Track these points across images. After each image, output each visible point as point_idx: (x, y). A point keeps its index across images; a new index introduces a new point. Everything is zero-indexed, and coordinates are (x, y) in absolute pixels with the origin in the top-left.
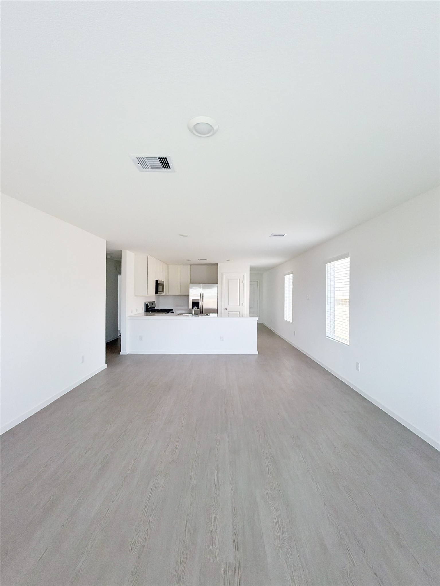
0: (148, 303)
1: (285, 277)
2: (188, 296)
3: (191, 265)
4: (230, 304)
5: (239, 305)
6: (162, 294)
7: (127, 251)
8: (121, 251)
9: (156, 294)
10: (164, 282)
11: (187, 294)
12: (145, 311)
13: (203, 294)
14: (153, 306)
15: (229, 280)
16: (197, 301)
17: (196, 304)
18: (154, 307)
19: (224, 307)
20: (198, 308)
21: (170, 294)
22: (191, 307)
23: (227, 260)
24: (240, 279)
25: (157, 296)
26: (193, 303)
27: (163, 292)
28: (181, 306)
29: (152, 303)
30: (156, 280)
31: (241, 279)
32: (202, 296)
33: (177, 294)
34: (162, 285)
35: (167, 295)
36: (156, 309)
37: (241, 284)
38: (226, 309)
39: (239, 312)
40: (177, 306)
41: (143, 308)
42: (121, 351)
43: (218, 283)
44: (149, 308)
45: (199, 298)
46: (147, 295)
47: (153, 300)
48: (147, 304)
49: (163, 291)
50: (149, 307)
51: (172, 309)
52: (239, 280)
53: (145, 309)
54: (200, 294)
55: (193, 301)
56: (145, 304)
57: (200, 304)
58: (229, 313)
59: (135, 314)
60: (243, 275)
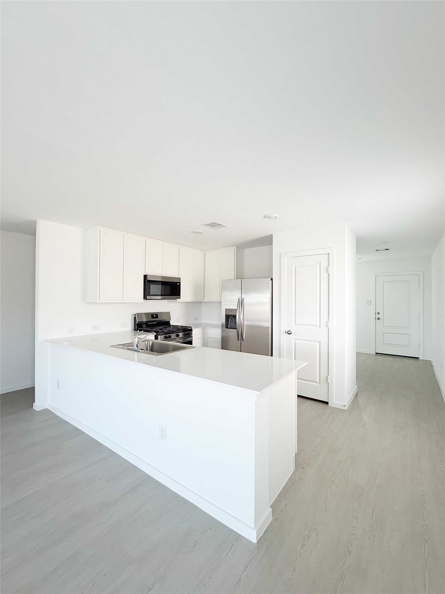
3: (237, 248)
4: (297, 322)
5: (318, 326)
8: (36, 221)
9: (144, 299)
12: (134, 328)
13: (243, 300)
15: (295, 268)
16: (234, 313)
19: (285, 329)
24: (320, 264)
26: (226, 316)
29: (155, 315)
30: (144, 275)
31: (324, 265)
32: (241, 303)
37: (324, 276)
38: (289, 334)
39: (320, 342)
42: (34, 402)
43: (272, 277)
45: (236, 308)
46: (123, 301)
48: (135, 316)
50: (136, 321)
52: (318, 266)
54: (239, 300)
55: (227, 313)
57: (238, 318)
58: (295, 342)
59: (88, 335)
60: (329, 254)
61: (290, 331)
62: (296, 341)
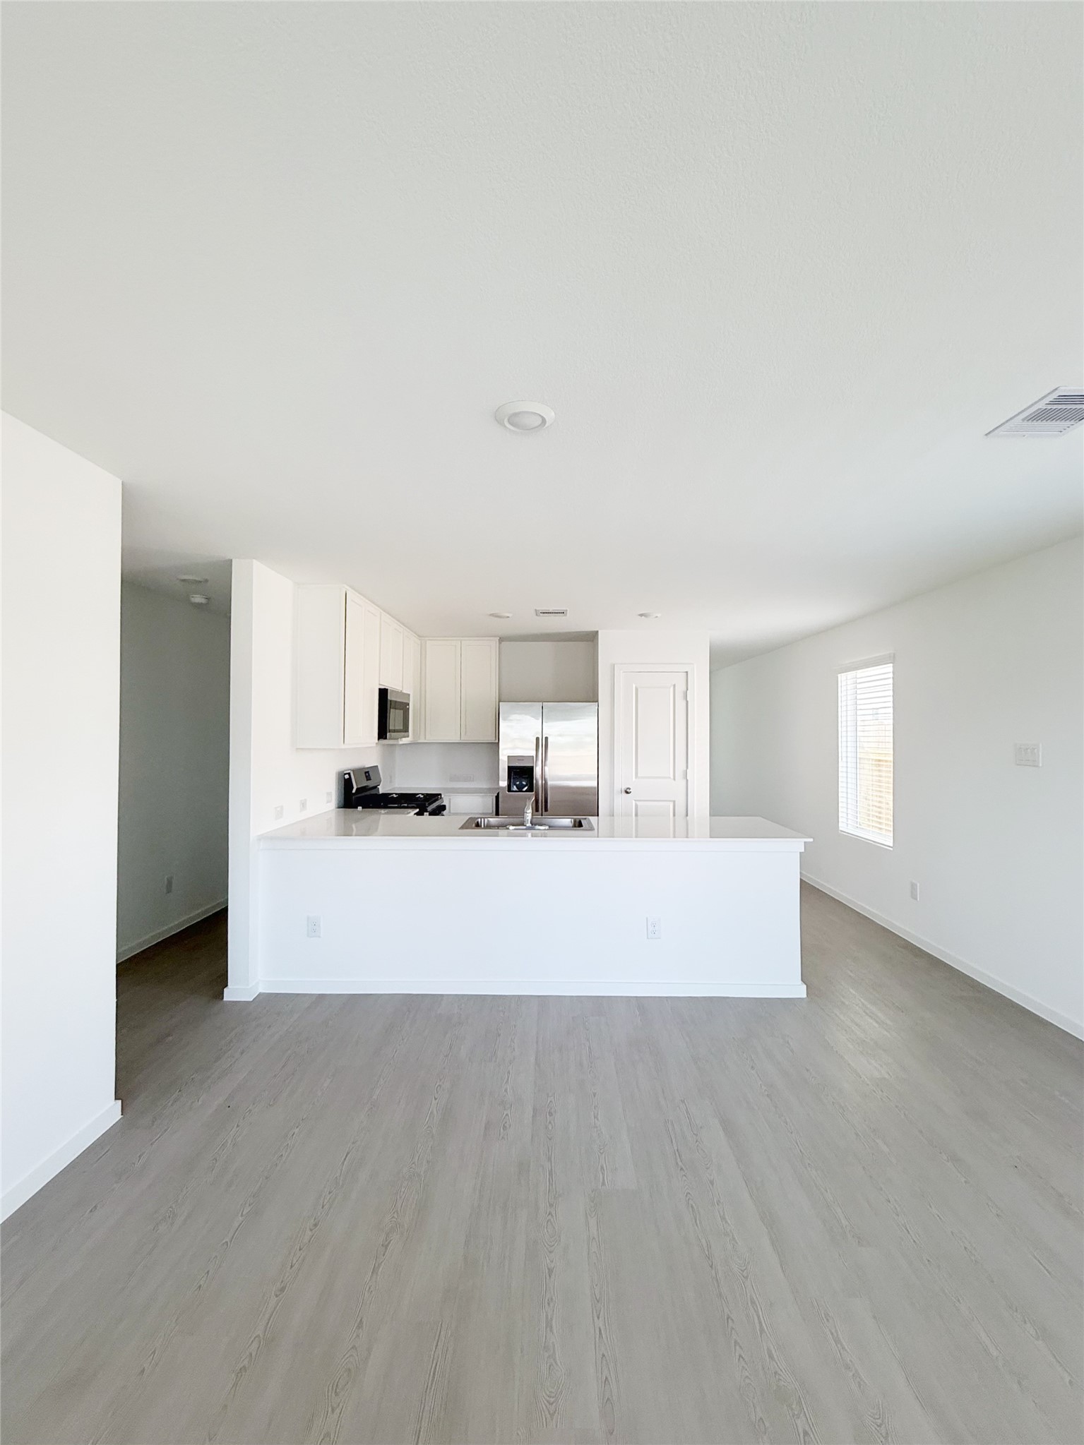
0: (349, 774)
1: (842, 677)
2: (495, 746)
3: (501, 640)
4: (639, 775)
5: (672, 777)
6: (404, 739)
7: (254, 561)
8: (231, 560)
9: (379, 739)
10: (409, 695)
11: (492, 739)
12: (339, 802)
13: (546, 738)
14: (371, 784)
15: (637, 689)
16: (528, 764)
17: (521, 774)
18: (375, 787)
19: (620, 785)
20: (530, 790)
21: (430, 739)
22: (504, 783)
23: (641, 615)
24: (674, 686)
25: (384, 745)
26: (510, 769)
27: (406, 734)
28: (467, 779)
29: (368, 773)
30: (380, 690)
31: (681, 688)
32: (542, 744)
33: (456, 739)
34: (404, 707)
35: (419, 741)
36: (381, 791)
37: (681, 704)
38: (627, 792)
39: (674, 802)
40: (454, 778)
41: (329, 794)
42: (227, 986)
43: (597, 701)
44: (354, 791)
45: (533, 753)
46: (343, 747)
47: (368, 763)
48: (347, 776)
49: (406, 729)
50: (353, 788)
51: (440, 794)
52: (672, 689)
53: (339, 797)
54: (537, 739)
55: (511, 765)
56: (339, 779)
57: (537, 772)
58: (636, 806)
59: (294, 823)
60: (687, 672)
61: (630, 789)
62: (638, 803)
